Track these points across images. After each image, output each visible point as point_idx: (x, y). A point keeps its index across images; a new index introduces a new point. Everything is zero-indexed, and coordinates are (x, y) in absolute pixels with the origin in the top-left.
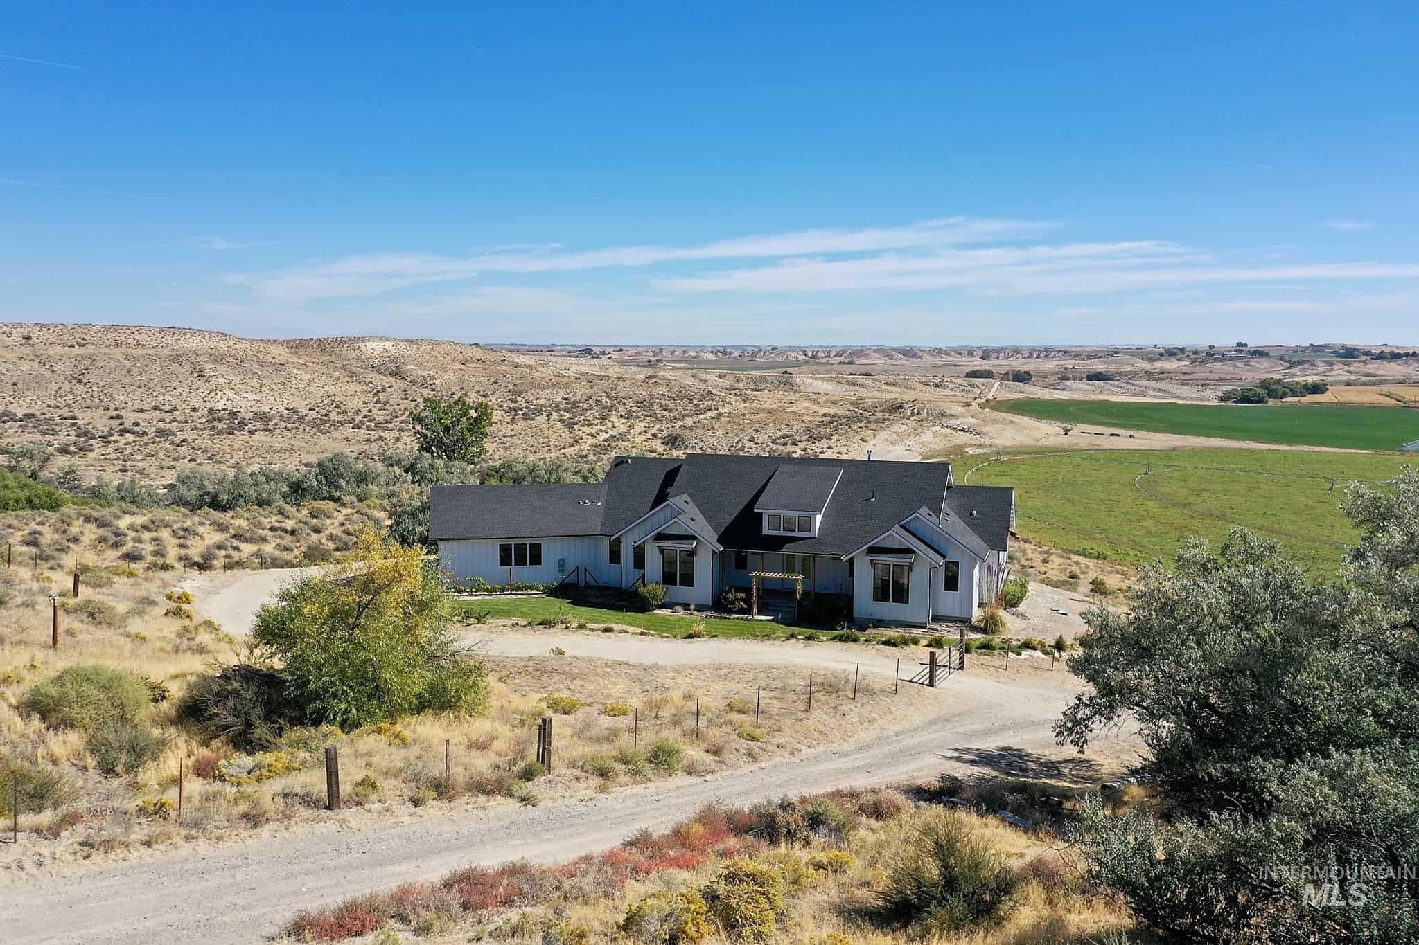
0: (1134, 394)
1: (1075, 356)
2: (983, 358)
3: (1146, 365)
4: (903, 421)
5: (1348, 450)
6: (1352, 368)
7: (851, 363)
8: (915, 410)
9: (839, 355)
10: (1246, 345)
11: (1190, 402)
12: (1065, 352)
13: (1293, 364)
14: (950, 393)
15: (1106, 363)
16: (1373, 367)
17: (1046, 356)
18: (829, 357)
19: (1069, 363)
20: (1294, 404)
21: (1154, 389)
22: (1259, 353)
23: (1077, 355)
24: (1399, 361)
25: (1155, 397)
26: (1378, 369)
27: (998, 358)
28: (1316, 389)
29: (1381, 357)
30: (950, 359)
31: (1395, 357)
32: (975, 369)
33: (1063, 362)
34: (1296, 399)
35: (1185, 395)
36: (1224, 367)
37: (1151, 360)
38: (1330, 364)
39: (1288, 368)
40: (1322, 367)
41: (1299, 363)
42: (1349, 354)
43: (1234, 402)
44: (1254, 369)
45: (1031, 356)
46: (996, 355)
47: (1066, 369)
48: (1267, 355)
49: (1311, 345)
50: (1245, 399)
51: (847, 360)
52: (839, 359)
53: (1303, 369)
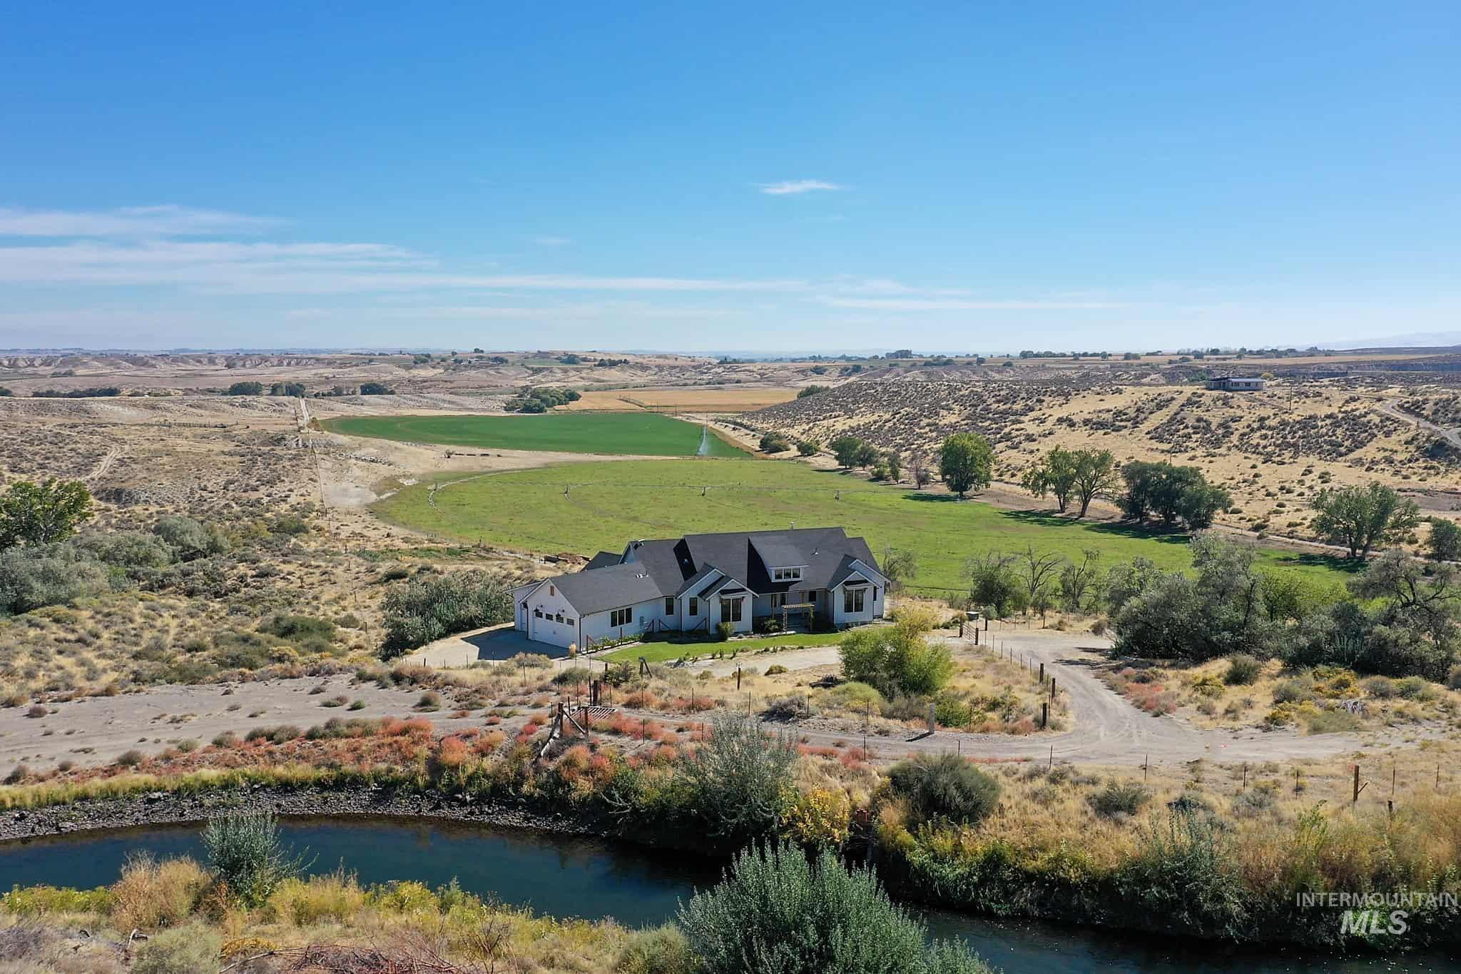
0: (430, 408)
1: (329, 364)
2: (229, 366)
3: (402, 373)
6: (584, 375)
7: (70, 374)
8: (300, 442)
9: (46, 363)
10: (482, 351)
11: (482, 414)
12: (318, 360)
13: (536, 371)
15: (365, 371)
16: (599, 373)
17: (297, 364)
18: (34, 366)
19: (328, 372)
20: (569, 412)
21: (444, 401)
22: (499, 360)
23: (330, 363)
24: (617, 368)
25: (446, 409)
26: (604, 375)
27: (244, 365)
28: (571, 396)
29: (602, 364)
30: (189, 367)
31: (613, 364)
32: (241, 380)
33: (321, 371)
34: (563, 407)
35: (474, 407)
36: (480, 375)
37: (408, 368)
38: (565, 371)
39: (532, 375)
40: (559, 375)
41: (540, 370)
42: (571, 359)
43: (519, 412)
44: (506, 377)
45: (281, 364)
46: (241, 363)
47: (327, 378)
48: (507, 361)
49: (539, 352)
50: (527, 409)
51: (63, 370)
52: (49, 370)
53: (544, 376)
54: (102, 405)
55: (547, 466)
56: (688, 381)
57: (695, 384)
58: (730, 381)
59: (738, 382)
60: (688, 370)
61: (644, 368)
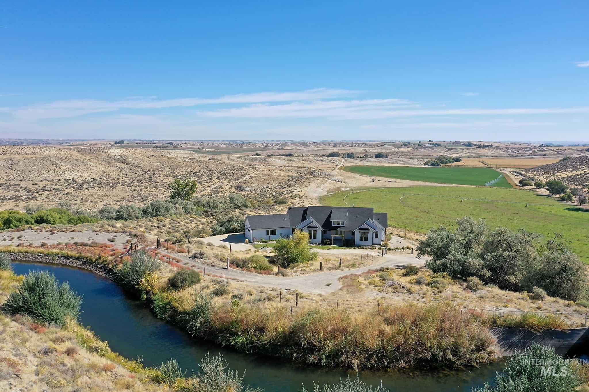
0: (393, 163)
1: (369, 146)
2: (334, 147)
3: (396, 150)
4: (317, 179)
5: (468, 186)
6: (470, 151)
7: (282, 149)
8: (319, 173)
9: (276, 145)
10: (432, 141)
11: (413, 166)
12: (366, 144)
13: (449, 149)
14: (326, 164)
15: (381, 149)
16: (477, 151)
17: (358, 146)
18: (273, 146)
19: (367, 149)
20: (450, 167)
21: (400, 161)
22: (437, 145)
23: (370, 145)
24: (486, 148)
25: (401, 164)
26: (479, 151)
27: (340, 146)
28: (458, 160)
29: (480, 146)
30: (321, 147)
31: (485, 146)
32: (332, 151)
33: (365, 149)
34: (450, 164)
35: (412, 163)
36: (425, 150)
37: (398, 148)
38: (462, 149)
39: (448, 151)
40: (459, 151)
41: (452, 149)
42: (469, 145)
43: (429, 166)
44: (436, 151)
45: (352, 146)
46: (339, 145)
47: (366, 151)
48: (440, 145)
49: (456, 141)
50: (433, 165)
51: (280, 148)
52: (277, 147)
53: (453, 151)
54: (272, 159)
55: (410, 187)
56: (519, 155)
57: (522, 156)
58: (540, 155)
59: (545, 155)
60: (520, 150)
61: (499, 148)
